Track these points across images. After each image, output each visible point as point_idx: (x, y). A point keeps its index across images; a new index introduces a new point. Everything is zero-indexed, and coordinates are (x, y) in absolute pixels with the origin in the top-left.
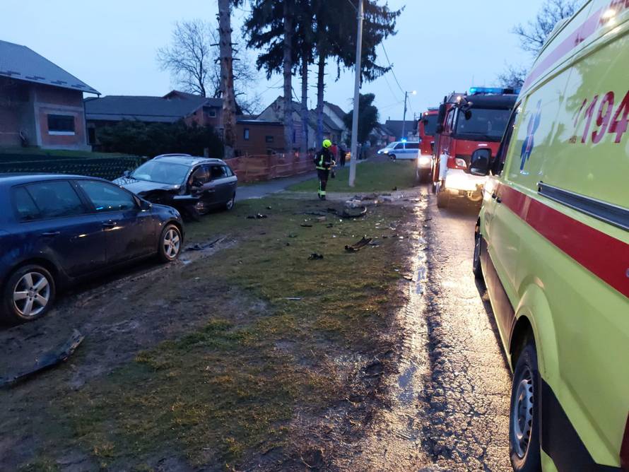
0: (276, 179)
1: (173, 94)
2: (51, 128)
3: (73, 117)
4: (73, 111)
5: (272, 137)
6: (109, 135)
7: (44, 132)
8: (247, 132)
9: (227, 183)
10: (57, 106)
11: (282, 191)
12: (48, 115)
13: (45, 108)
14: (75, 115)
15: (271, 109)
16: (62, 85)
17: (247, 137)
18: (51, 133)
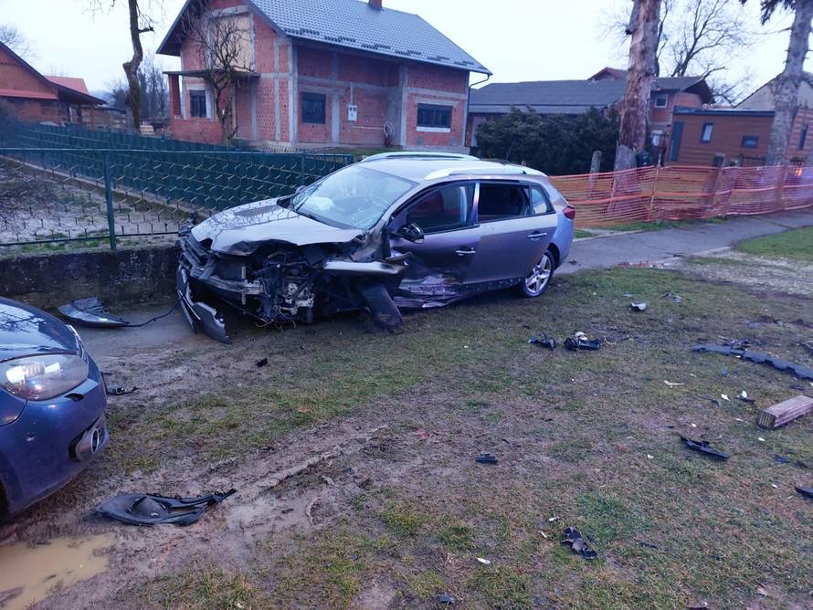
0: (726, 218)
1: (605, 74)
2: (420, 123)
3: (451, 107)
4: (453, 99)
5: (756, 139)
6: (490, 132)
7: (411, 128)
8: (709, 130)
9: (527, 232)
10: (433, 93)
11: (722, 251)
12: (419, 104)
13: (416, 95)
14: (454, 104)
15: (767, 89)
16: (443, 62)
17: (707, 137)
18: (420, 129)
